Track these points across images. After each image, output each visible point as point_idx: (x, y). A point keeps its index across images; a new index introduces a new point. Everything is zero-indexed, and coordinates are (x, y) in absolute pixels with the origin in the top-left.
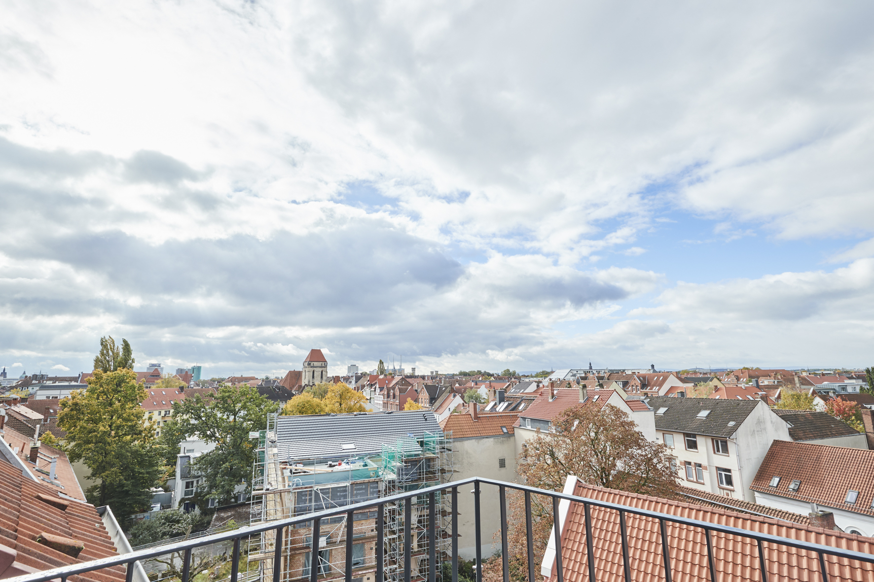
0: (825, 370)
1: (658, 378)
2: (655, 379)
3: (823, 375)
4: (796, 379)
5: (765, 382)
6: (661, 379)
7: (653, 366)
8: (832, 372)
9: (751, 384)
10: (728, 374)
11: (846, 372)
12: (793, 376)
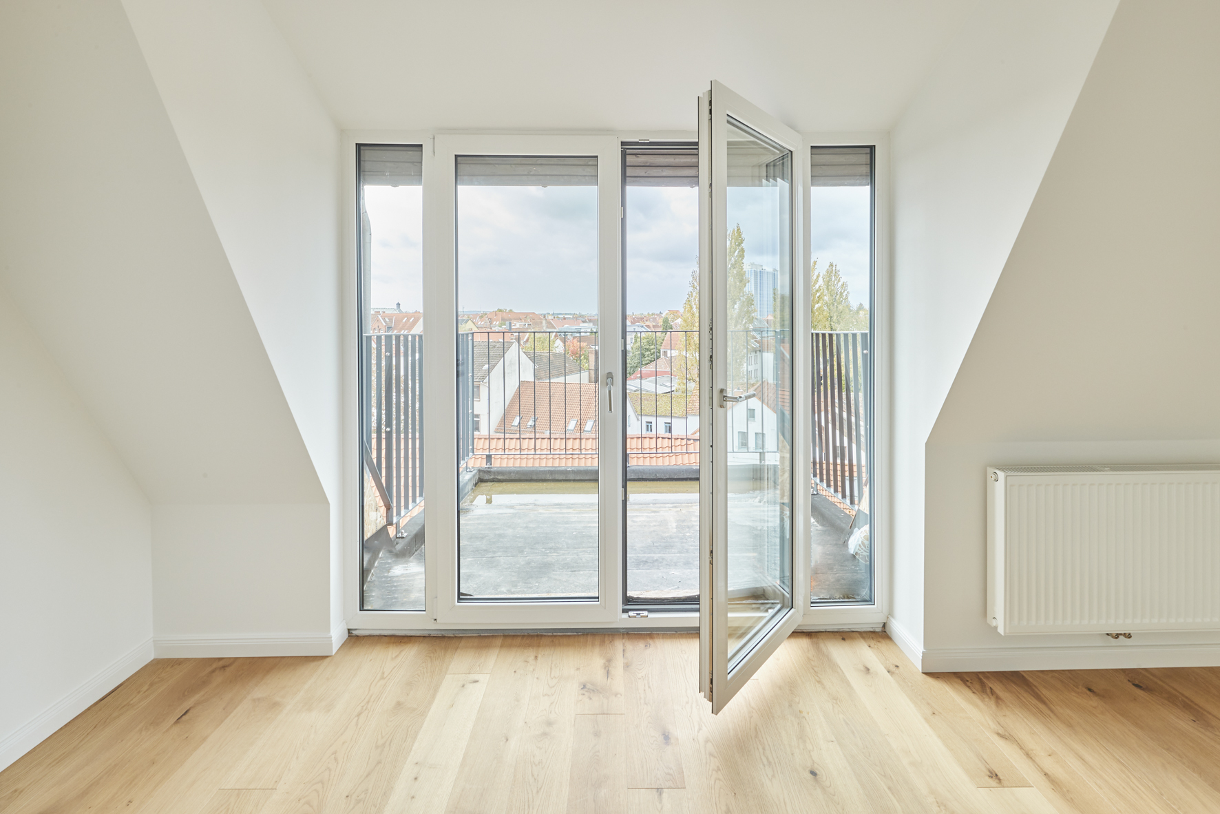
0: (566, 314)
1: (408, 320)
2: (404, 321)
3: (565, 319)
4: (544, 322)
5: (517, 325)
6: (411, 320)
7: (398, 305)
8: (571, 316)
9: (504, 326)
10: (481, 317)
11: (582, 316)
12: (541, 319)
